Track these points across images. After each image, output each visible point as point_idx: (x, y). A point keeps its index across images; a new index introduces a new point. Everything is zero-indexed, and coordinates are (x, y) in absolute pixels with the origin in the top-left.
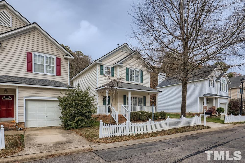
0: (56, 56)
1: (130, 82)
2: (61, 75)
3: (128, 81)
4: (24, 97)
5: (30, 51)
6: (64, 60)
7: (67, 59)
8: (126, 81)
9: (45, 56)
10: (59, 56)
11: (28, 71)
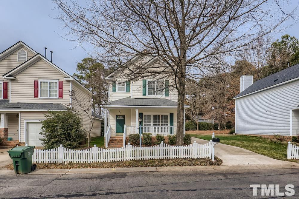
0: (59, 80)
1: (148, 96)
2: (63, 97)
3: (146, 96)
4: (25, 120)
5: (36, 79)
6: (67, 82)
7: (68, 81)
8: (143, 96)
9: (49, 81)
10: (61, 80)
11: (35, 97)
